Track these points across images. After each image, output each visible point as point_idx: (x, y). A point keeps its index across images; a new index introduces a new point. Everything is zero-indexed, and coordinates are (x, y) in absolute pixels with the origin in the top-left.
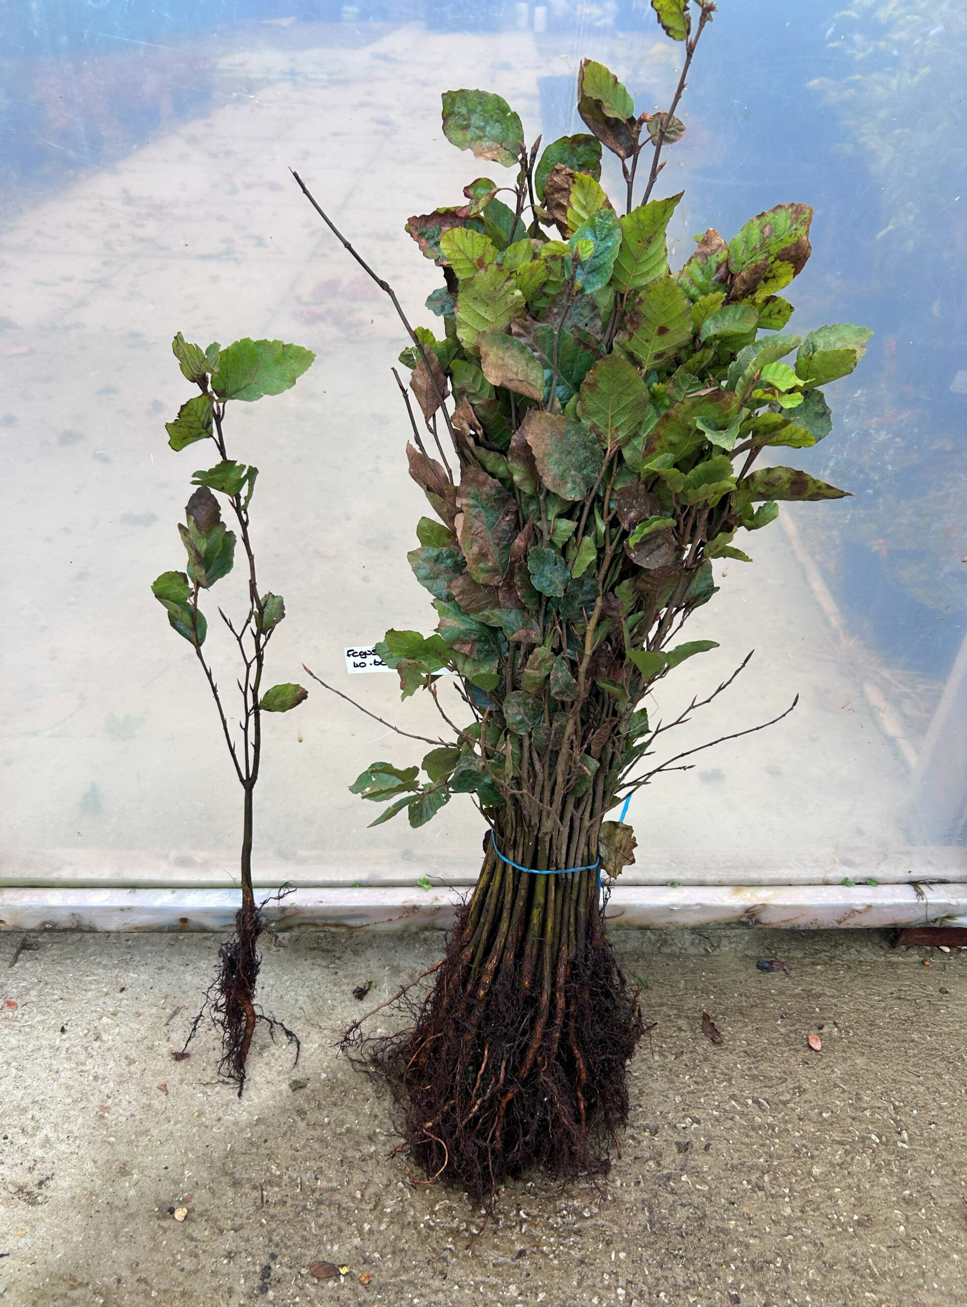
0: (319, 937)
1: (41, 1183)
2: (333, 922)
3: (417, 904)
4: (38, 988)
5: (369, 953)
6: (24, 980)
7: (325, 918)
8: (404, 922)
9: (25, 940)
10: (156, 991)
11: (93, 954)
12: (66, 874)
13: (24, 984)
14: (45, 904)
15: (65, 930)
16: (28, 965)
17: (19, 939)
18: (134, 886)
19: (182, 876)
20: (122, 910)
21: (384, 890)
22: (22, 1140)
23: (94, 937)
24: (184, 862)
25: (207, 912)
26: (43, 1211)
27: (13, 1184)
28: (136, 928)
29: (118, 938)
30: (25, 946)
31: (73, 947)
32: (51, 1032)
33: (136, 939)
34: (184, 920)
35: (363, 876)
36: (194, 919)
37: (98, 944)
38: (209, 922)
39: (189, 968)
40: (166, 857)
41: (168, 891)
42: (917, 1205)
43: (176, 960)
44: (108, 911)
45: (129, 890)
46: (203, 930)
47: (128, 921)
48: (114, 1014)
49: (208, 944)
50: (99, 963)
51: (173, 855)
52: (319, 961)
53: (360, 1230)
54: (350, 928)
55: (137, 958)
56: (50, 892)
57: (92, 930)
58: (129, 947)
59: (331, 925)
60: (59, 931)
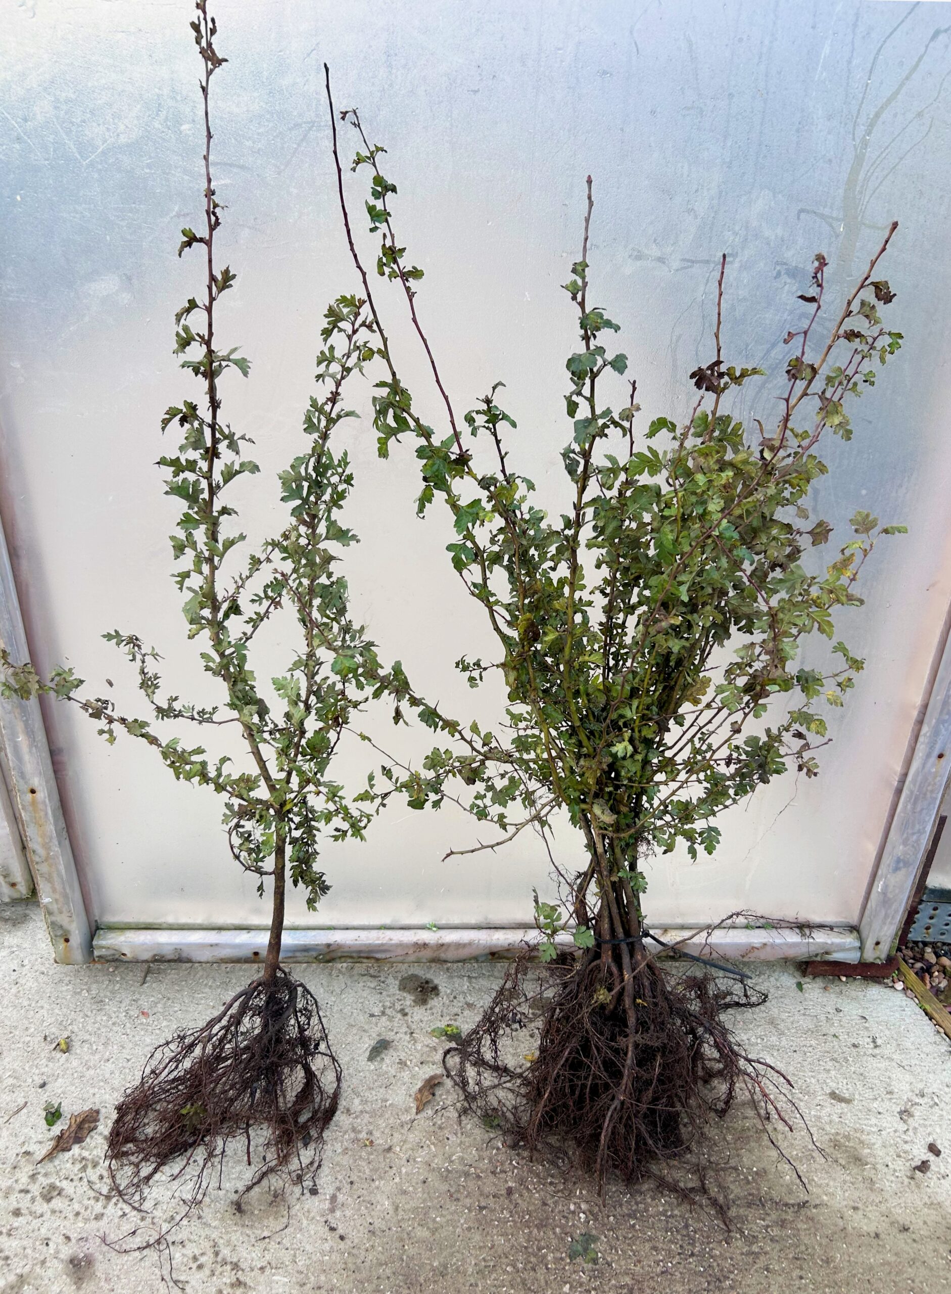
3: (427, 941)
4: (163, 1002)
6: (153, 996)
9: (151, 967)
11: (202, 977)
13: (152, 999)
14: (156, 941)
15: (169, 960)
16: (154, 985)
17: (146, 966)
20: (211, 946)
21: (401, 932)
23: (200, 966)
30: (151, 972)
31: (186, 972)
33: (232, 967)
35: (387, 921)
37: (205, 971)
40: (243, 907)
41: (244, 932)
44: (201, 947)
45: (216, 931)
47: (215, 954)
50: (206, 985)
52: (369, 984)
56: (159, 933)
60: (166, 961)
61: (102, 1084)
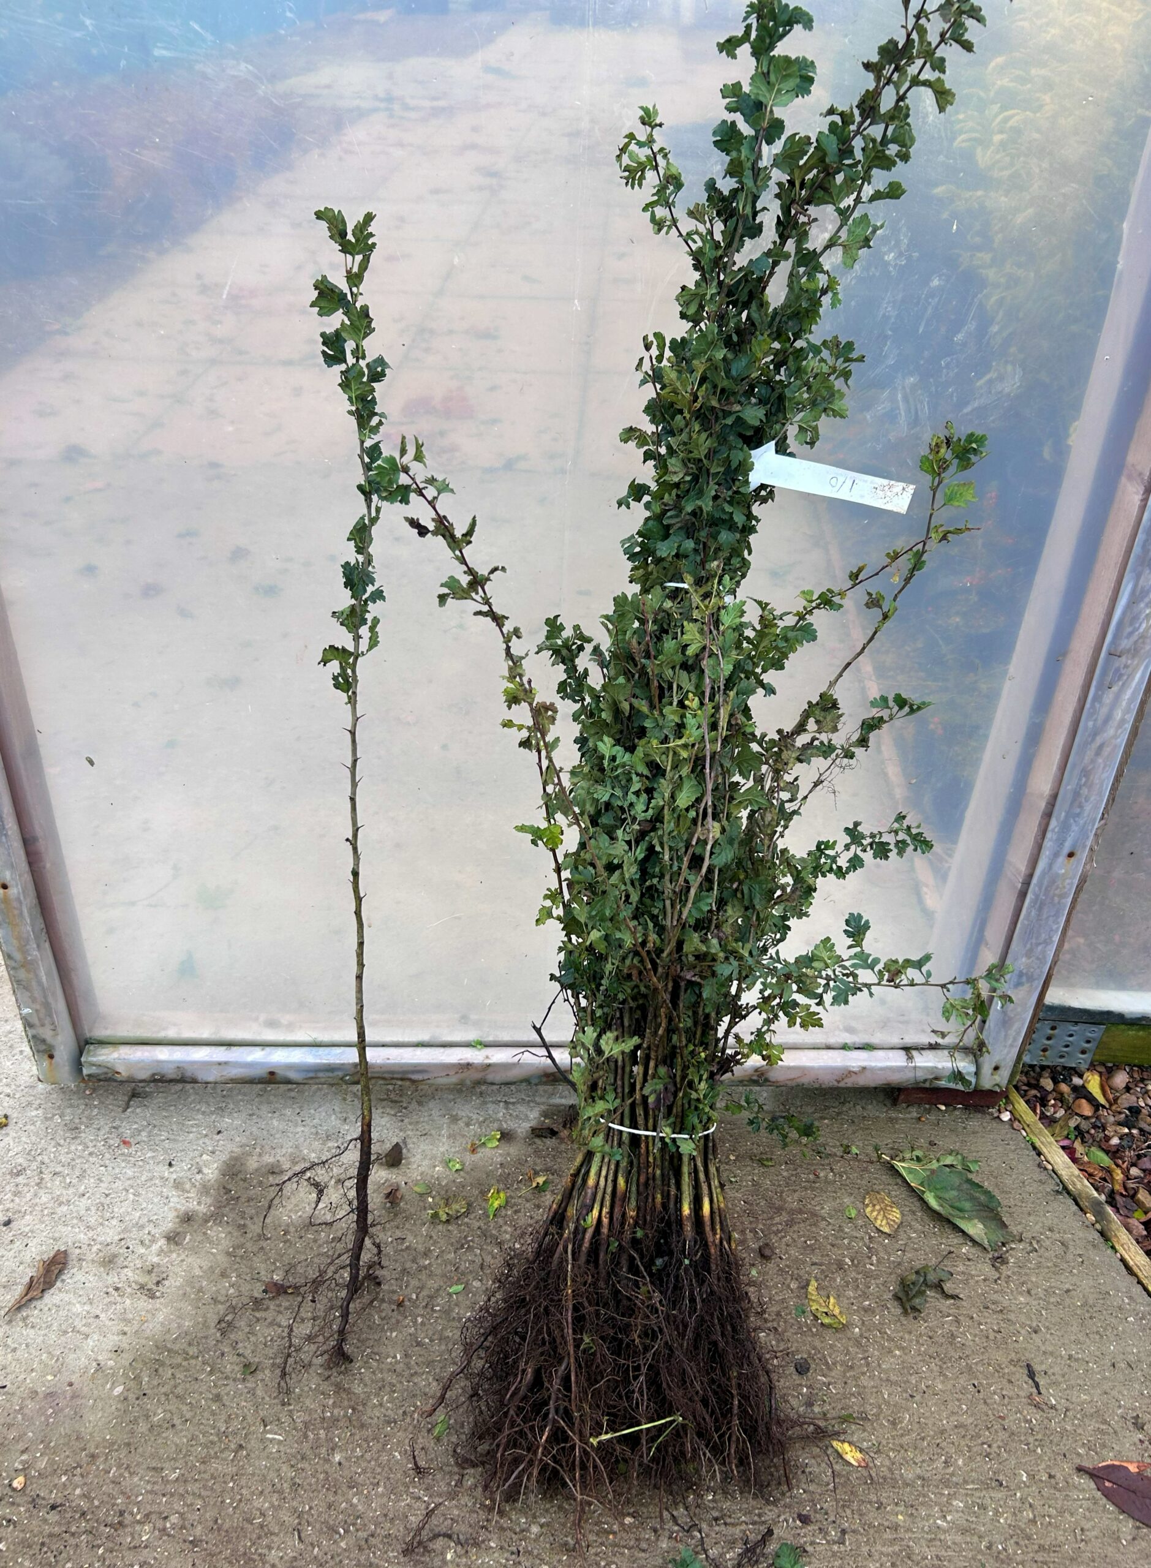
0: (388, 1090)
1: (158, 1283)
2: (399, 1076)
3: (471, 1061)
4: (148, 1130)
5: (431, 1104)
6: (136, 1123)
7: (393, 1072)
8: (460, 1076)
9: (134, 1089)
10: (247, 1133)
11: (193, 1101)
12: (171, 1033)
13: (135, 1126)
14: (155, 1058)
15: (171, 1081)
16: (138, 1110)
17: (129, 1088)
18: (230, 1044)
19: (270, 1036)
20: (220, 1064)
21: (442, 1050)
22: (142, 1250)
23: (193, 1088)
24: (272, 1024)
25: (291, 1067)
26: (161, 1304)
27: (136, 1283)
28: (232, 1080)
29: (214, 1089)
30: (134, 1095)
31: (176, 1096)
32: (161, 1165)
33: (230, 1090)
34: (272, 1073)
35: (425, 1037)
36: (280, 1072)
37: (197, 1094)
38: (293, 1075)
39: (276, 1115)
40: (256, 1019)
41: (258, 1048)
42: (873, 1312)
43: (265, 1108)
44: (206, 1065)
45: (223, 1048)
46: (289, 1082)
47: (224, 1073)
48: (213, 1152)
49: (293, 1094)
50: (198, 1110)
51: (263, 1017)
52: (388, 1110)
53: (415, 1322)
54: (413, 1081)
55: (231, 1106)
56: (159, 1048)
57: (194, 1081)
58: (224, 1096)
59: (397, 1079)
60: (166, 1081)
61: (75, 1221)
